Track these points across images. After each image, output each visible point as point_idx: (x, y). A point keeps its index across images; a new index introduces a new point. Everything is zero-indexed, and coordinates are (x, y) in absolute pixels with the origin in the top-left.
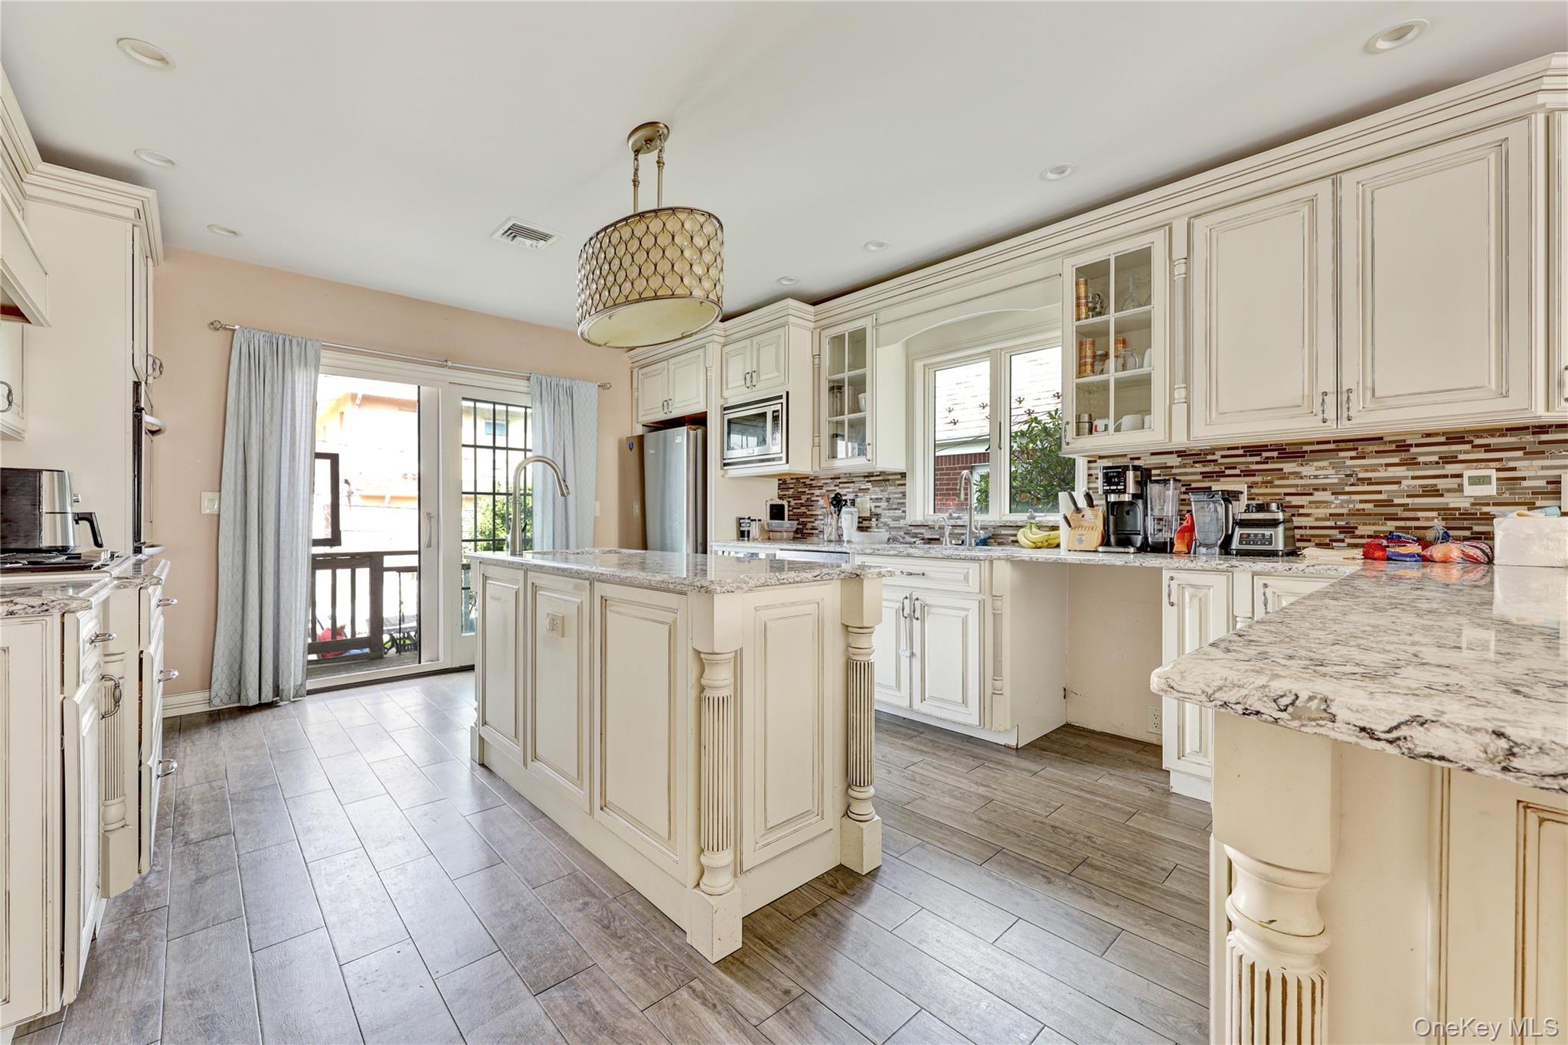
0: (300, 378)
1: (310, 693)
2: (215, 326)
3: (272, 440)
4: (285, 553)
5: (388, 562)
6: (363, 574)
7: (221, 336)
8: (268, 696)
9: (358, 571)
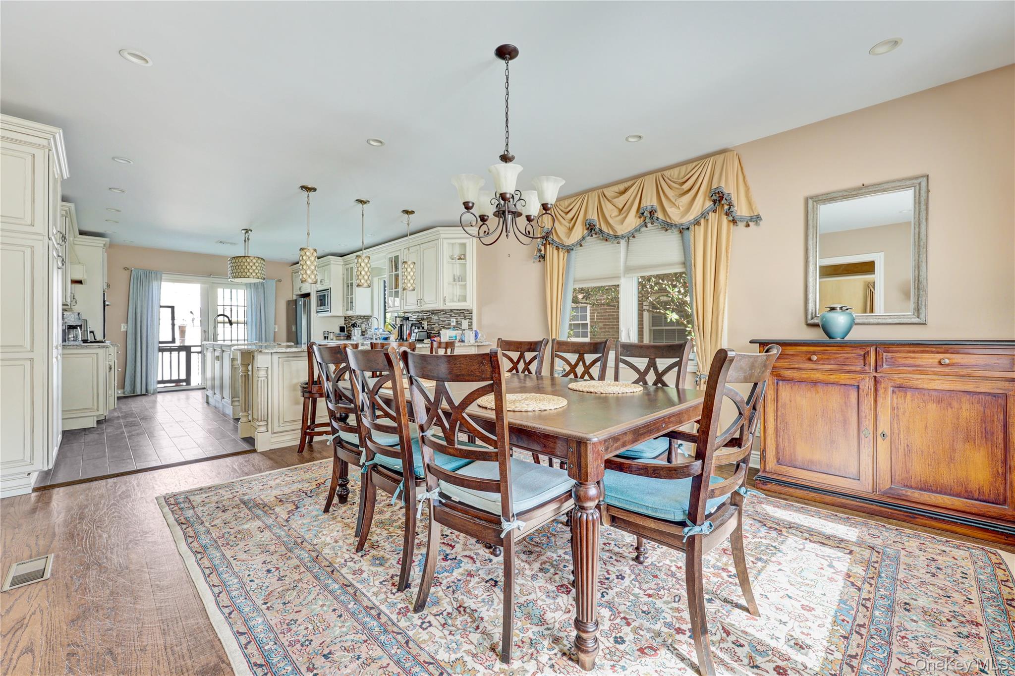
0: (155, 284)
1: (159, 392)
2: (126, 269)
3: (145, 306)
4: (150, 344)
5: (193, 349)
6: (183, 354)
7: (128, 272)
8: (144, 392)
9: (181, 353)
